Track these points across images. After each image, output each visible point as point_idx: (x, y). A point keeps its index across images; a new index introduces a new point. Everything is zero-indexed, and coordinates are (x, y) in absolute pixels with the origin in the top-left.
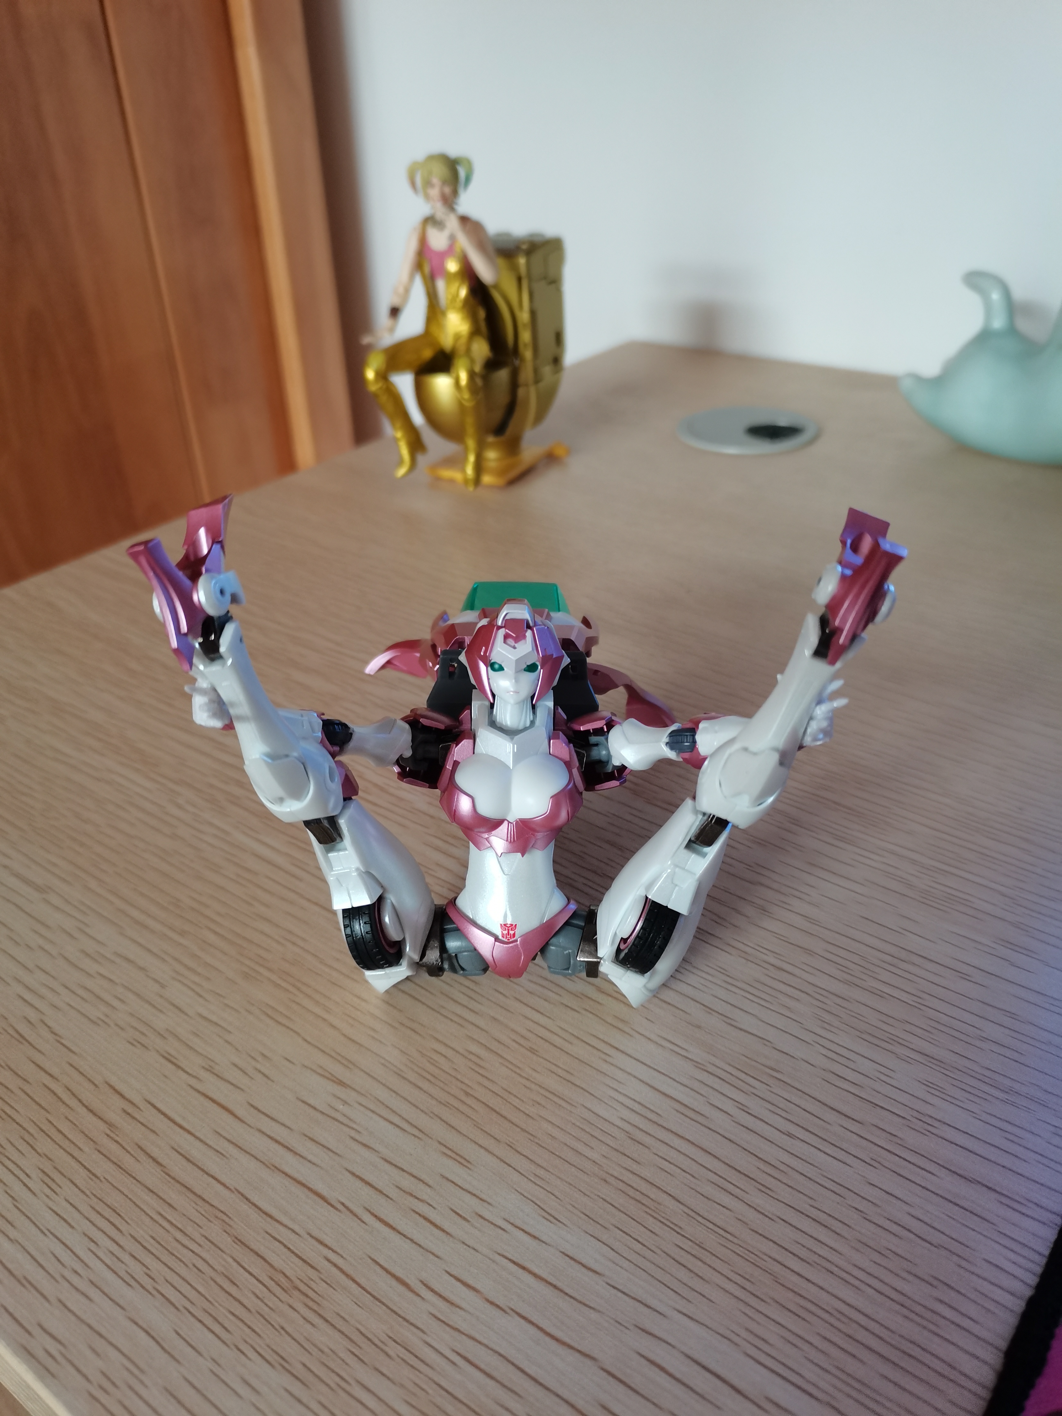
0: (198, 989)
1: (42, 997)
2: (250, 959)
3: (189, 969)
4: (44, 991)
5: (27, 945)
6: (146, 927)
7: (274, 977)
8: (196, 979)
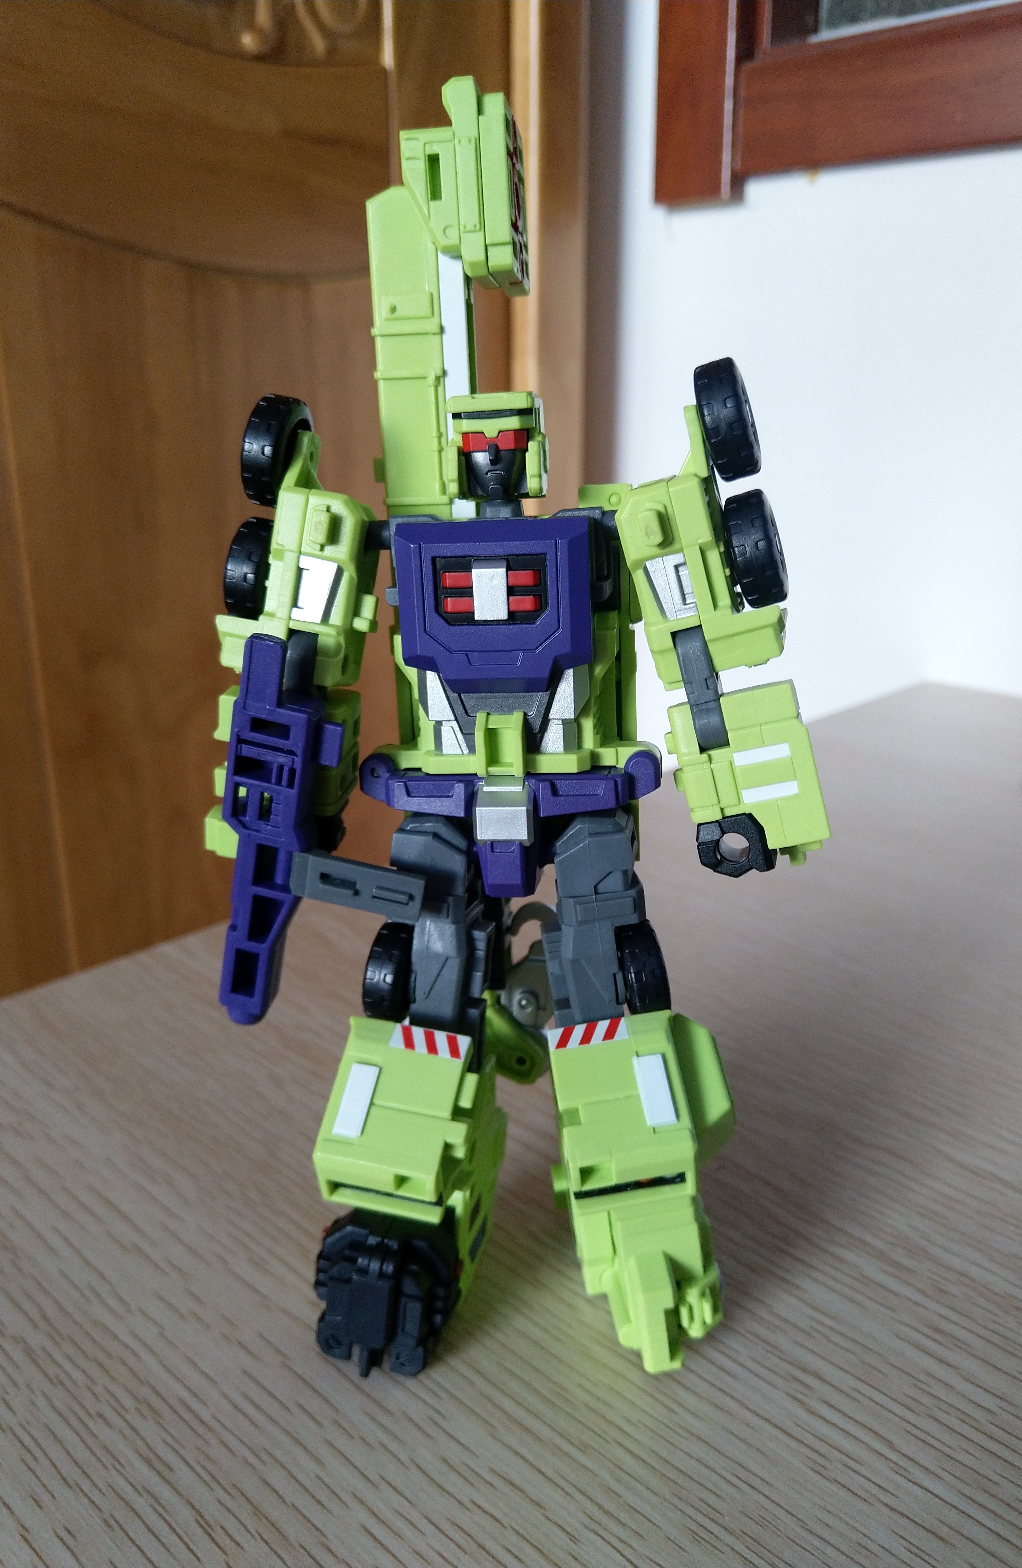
0: (628, 1552)
1: (398, 1535)
2: (693, 1506)
3: (607, 1513)
4: (399, 1524)
5: (362, 1438)
6: (527, 1430)
7: (739, 1547)
8: (621, 1532)
